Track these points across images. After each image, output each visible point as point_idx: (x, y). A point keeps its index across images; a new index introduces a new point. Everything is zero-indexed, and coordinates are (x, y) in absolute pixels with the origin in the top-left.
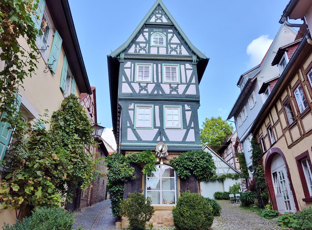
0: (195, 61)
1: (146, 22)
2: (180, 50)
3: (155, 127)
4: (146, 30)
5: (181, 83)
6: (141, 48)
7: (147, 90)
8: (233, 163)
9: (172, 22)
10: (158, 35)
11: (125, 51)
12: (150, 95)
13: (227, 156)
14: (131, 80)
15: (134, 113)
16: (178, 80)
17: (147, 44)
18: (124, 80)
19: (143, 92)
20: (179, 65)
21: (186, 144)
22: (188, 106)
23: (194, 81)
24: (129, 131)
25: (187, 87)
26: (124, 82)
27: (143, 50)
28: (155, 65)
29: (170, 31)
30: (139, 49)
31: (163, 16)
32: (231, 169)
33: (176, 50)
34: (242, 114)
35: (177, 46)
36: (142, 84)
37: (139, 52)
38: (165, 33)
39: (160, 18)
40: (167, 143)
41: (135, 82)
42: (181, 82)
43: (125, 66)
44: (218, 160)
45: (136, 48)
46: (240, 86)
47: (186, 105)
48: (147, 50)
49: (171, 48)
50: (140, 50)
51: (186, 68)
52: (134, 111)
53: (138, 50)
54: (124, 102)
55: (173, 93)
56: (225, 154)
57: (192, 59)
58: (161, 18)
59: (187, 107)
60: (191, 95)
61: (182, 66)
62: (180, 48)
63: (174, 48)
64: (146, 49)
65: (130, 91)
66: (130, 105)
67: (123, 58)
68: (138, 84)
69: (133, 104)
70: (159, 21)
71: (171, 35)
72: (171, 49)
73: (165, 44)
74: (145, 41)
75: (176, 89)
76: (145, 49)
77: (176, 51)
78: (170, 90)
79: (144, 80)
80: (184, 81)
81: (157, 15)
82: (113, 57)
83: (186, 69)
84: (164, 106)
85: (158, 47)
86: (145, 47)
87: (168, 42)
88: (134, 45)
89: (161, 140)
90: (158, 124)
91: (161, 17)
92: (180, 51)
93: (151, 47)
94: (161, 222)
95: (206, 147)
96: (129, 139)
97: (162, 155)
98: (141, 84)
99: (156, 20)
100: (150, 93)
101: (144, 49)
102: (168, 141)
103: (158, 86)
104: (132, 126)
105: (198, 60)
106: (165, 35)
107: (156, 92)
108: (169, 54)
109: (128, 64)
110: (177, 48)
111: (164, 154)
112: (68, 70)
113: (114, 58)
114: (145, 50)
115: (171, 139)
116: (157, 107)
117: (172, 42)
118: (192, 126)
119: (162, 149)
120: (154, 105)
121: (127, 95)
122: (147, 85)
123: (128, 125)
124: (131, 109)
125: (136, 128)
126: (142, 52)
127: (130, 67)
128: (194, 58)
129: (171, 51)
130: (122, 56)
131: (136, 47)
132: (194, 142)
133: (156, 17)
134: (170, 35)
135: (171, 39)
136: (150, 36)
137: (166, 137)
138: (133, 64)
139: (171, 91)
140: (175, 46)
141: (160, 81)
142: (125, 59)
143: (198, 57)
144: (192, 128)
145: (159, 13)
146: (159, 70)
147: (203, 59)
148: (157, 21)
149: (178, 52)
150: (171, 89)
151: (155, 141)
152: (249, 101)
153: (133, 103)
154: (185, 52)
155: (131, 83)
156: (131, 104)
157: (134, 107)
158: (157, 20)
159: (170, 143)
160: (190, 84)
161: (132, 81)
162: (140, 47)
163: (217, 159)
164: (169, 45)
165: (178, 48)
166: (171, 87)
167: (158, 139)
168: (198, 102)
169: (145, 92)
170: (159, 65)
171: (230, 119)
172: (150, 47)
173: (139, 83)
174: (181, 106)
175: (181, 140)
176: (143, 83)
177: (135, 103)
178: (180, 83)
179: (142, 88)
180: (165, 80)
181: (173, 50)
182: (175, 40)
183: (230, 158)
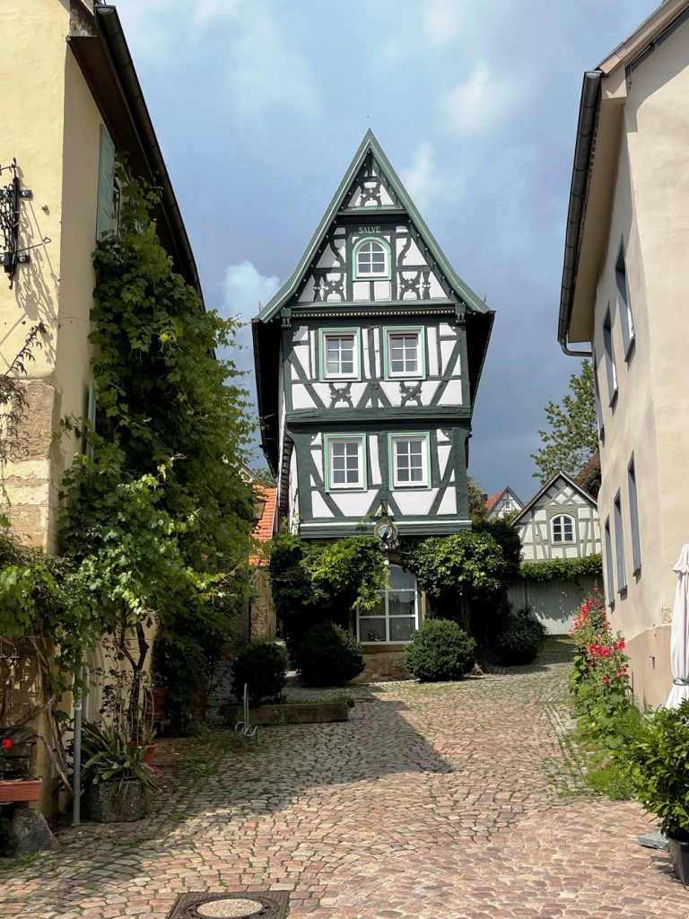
0: (462, 315)
1: (339, 211)
2: (425, 286)
3: (370, 486)
4: (341, 231)
5: (428, 378)
6: (331, 288)
7: (348, 400)
9: (403, 207)
10: (371, 243)
11: (292, 301)
12: (357, 411)
14: (311, 377)
15: (323, 455)
16: (420, 371)
17: (345, 274)
18: (295, 376)
19: (341, 404)
20: (423, 328)
21: (437, 520)
22: (444, 434)
23: (457, 371)
24: (316, 496)
25: (442, 388)
26: (296, 382)
27: (334, 292)
28: (365, 331)
29: (401, 230)
30: (324, 290)
31: (382, 188)
33: (417, 286)
35: (418, 277)
36: (336, 386)
37: (325, 299)
38: (388, 238)
39: (374, 194)
40: (398, 519)
41: (320, 381)
42: (427, 375)
43: (294, 339)
45: (319, 289)
48: (345, 292)
49: (402, 281)
50: (327, 293)
51: (441, 334)
52: (323, 452)
53: (322, 294)
54: (299, 430)
57: (455, 313)
58: (377, 195)
59: (441, 436)
60: (450, 407)
61: (431, 331)
62: (426, 282)
63: (410, 282)
64: (343, 289)
65: (311, 404)
66: (313, 437)
68: (328, 384)
69: (320, 434)
70: (371, 204)
71: (404, 241)
72: (403, 286)
73: (387, 272)
74: (337, 264)
75: (415, 393)
77: (417, 291)
78: (402, 396)
79: (340, 375)
80: (434, 371)
81: (367, 185)
82: (265, 322)
83: (440, 339)
84: (389, 435)
85: (372, 282)
86: (340, 282)
87: (397, 265)
88: (312, 281)
89: (385, 514)
90: (377, 479)
91: (377, 190)
92: (427, 291)
93: (354, 282)
96: (315, 514)
97: (387, 547)
98: (334, 384)
99: (364, 200)
100: (355, 405)
101: (336, 287)
102: (398, 515)
103: (374, 389)
104: (320, 486)
105: (468, 314)
106: (388, 242)
107: (369, 404)
108: (398, 300)
109: (303, 334)
110: (416, 281)
111: (390, 544)
113: (268, 323)
114: (340, 292)
116: (374, 440)
118: (452, 479)
119: (386, 535)
120: (366, 435)
121: (306, 414)
122: (349, 387)
123: (313, 483)
124: (316, 447)
125: (331, 489)
126: (334, 299)
127: (307, 339)
128: (460, 310)
129: (404, 291)
130: (287, 314)
132: (455, 515)
133: (364, 190)
134: (401, 243)
135: (402, 255)
136: (349, 248)
138: (312, 333)
139: (404, 400)
140: (413, 275)
141: (378, 375)
142: (293, 320)
143: (468, 309)
144: (451, 484)
145: (370, 178)
146: (377, 346)
147: (479, 314)
148: (367, 204)
149: (421, 291)
151: (370, 516)
153: (320, 431)
154: (437, 293)
155: (314, 385)
156: (316, 435)
157: (323, 441)
158: (367, 199)
159: (403, 521)
160: (448, 378)
161: (314, 377)
162: (327, 283)
164: (398, 273)
165: (422, 280)
166: (404, 389)
167: (378, 513)
168: (468, 421)
170: (376, 331)
172: (351, 282)
173: (331, 384)
174: (427, 434)
178: (425, 378)
180: (389, 371)
181: (408, 288)
182: (415, 257)
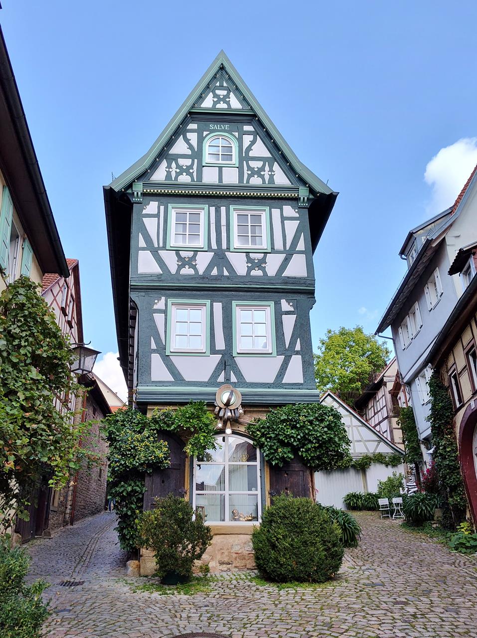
0: (306, 198)
1: (193, 107)
2: (270, 173)
3: (213, 351)
4: (193, 126)
5: (273, 251)
6: (182, 170)
7: (194, 267)
8: (386, 431)
9: (252, 109)
10: (221, 138)
11: (144, 175)
12: (203, 277)
13: (375, 415)
14: (158, 244)
15: (166, 319)
16: (265, 245)
17: (196, 160)
18: (142, 243)
19: (187, 271)
20: (267, 209)
21: (282, 388)
22: (289, 304)
23: (301, 246)
24: (156, 359)
25: (286, 261)
26: (143, 249)
27: (185, 174)
28: (213, 209)
29: (248, 128)
30: (176, 171)
31: (232, 95)
32: (382, 444)
33: (262, 173)
34: (409, 320)
35: (264, 165)
36: (183, 254)
37: (176, 178)
38: (236, 134)
39: (225, 99)
40: (241, 386)
41: (167, 248)
42: (273, 248)
43: (144, 212)
44: (353, 424)
45: (171, 170)
46: (406, 258)
47: (283, 302)
48: (195, 174)
49: (249, 168)
50: (178, 174)
51: (285, 215)
52: (166, 316)
53: (173, 175)
54: (143, 294)
55: (253, 273)
56: (369, 410)
57: (298, 195)
58: (228, 100)
59: (285, 306)
60: (295, 278)
61: (276, 212)
62: (271, 170)
63: (256, 169)
64: (193, 172)
65: (157, 270)
66: (156, 301)
67: (139, 193)
68: (175, 252)
69: (163, 298)
70: (222, 106)
71: (251, 138)
72: (250, 172)
73: (235, 160)
74: (189, 152)
75: (261, 264)
76: (191, 171)
77: (262, 177)
78: (248, 266)
79: (187, 244)
80: (279, 245)
81: (218, 92)
82: (116, 190)
83: (283, 219)
84: (234, 303)
85: (220, 168)
86: (191, 167)
87: (244, 155)
88: (164, 164)
89: (228, 380)
90: (220, 345)
91: (228, 96)
92: (271, 177)
93: (203, 166)
94: (226, 560)
95: (329, 395)
96: (154, 378)
97: (229, 414)
98: (180, 252)
99: (215, 103)
100: (201, 272)
101: (187, 170)
102: (242, 382)
103: (220, 258)
104: (162, 349)
105: (311, 197)
106: (235, 137)
107: (215, 272)
108: (245, 182)
109: (152, 207)
110: (262, 169)
111: (233, 411)
112: (14, 221)
113: (119, 192)
114: (191, 175)
115: (249, 379)
116: (218, 307)
117: (251, 154)
118: (298, 347)
119: (229, 401)
120: (211, 302)
121: (149, 279)
122: (195, 255)
123: (154, 346)
124: (159, 311)
125: (171, 352)
126: (184, 179)
127: (156, 213)
128: (303, 193)
129: (250, 176)
130: (139, 188)
131: (169, 167)
132: (301, 384)
133: (215, 96)
134: (247, 139)
135: (249, 148)
136: (201, 140)
137: (239, 374)
138: (162, 208)
139: (250, 269)
140: (259, 164)
141: (224, 246)
142: (144, 194)
143: (312, 191)
144: (297, 353)
145: (221, 87)
146: (223, 221)
147: (322, 195)
148: (218, 106)
149: (267, 177)
150: (250, 265)
151: (213, 382)
152: (426, 290)
153: (163, 295)
154: (281, 179)
155: (159, 251)
156: (159, 299)
157: (166, 305)
158: (218, 102)
159: (247, 387)
160: (293, 252)
161: (161, 245)
162: (178, 166)
163: (351, 421)
164: (245, 162)
165: (267, 168)
166: (249, 260)
167: (221, 378)
168: (312, 293)
169: (191, 272)
170: (223, 209)
171: (382, 332)
172: (201, 167)
173: (177, 252)
174: (272, 304)
175: (271, 380)
176: (186, 249)
177: (168, 297)
178: (270, 251)
179: (183, 262)
180: (236, 243)
181: (255, 174)
182: (260, 149)
183: (381, 419)
